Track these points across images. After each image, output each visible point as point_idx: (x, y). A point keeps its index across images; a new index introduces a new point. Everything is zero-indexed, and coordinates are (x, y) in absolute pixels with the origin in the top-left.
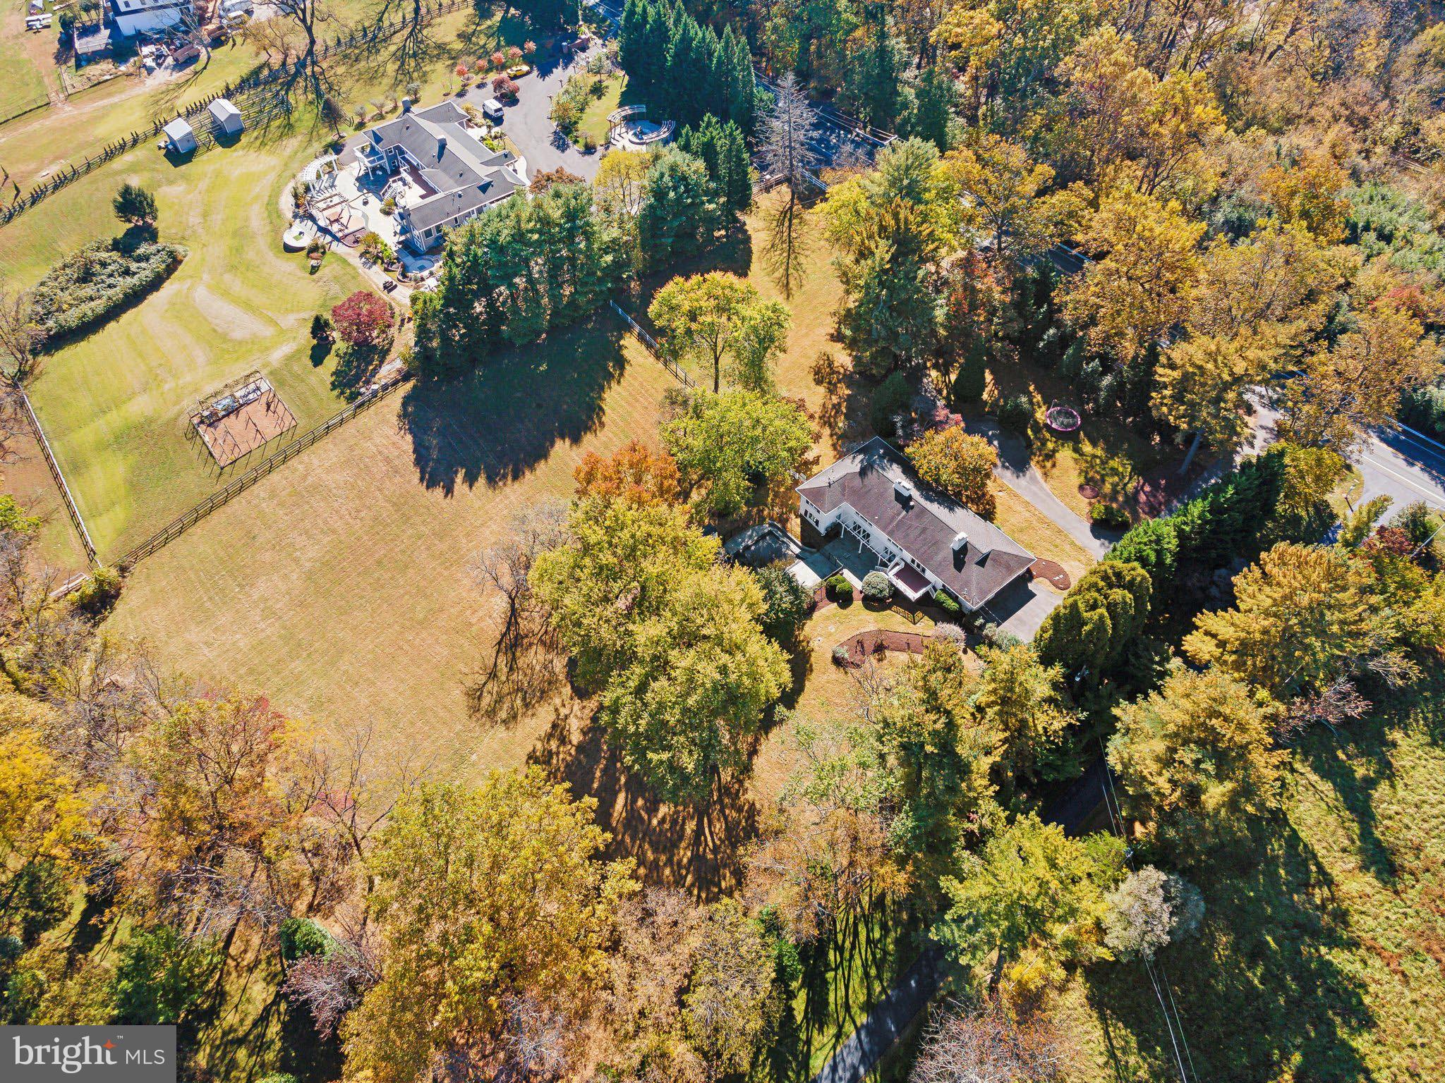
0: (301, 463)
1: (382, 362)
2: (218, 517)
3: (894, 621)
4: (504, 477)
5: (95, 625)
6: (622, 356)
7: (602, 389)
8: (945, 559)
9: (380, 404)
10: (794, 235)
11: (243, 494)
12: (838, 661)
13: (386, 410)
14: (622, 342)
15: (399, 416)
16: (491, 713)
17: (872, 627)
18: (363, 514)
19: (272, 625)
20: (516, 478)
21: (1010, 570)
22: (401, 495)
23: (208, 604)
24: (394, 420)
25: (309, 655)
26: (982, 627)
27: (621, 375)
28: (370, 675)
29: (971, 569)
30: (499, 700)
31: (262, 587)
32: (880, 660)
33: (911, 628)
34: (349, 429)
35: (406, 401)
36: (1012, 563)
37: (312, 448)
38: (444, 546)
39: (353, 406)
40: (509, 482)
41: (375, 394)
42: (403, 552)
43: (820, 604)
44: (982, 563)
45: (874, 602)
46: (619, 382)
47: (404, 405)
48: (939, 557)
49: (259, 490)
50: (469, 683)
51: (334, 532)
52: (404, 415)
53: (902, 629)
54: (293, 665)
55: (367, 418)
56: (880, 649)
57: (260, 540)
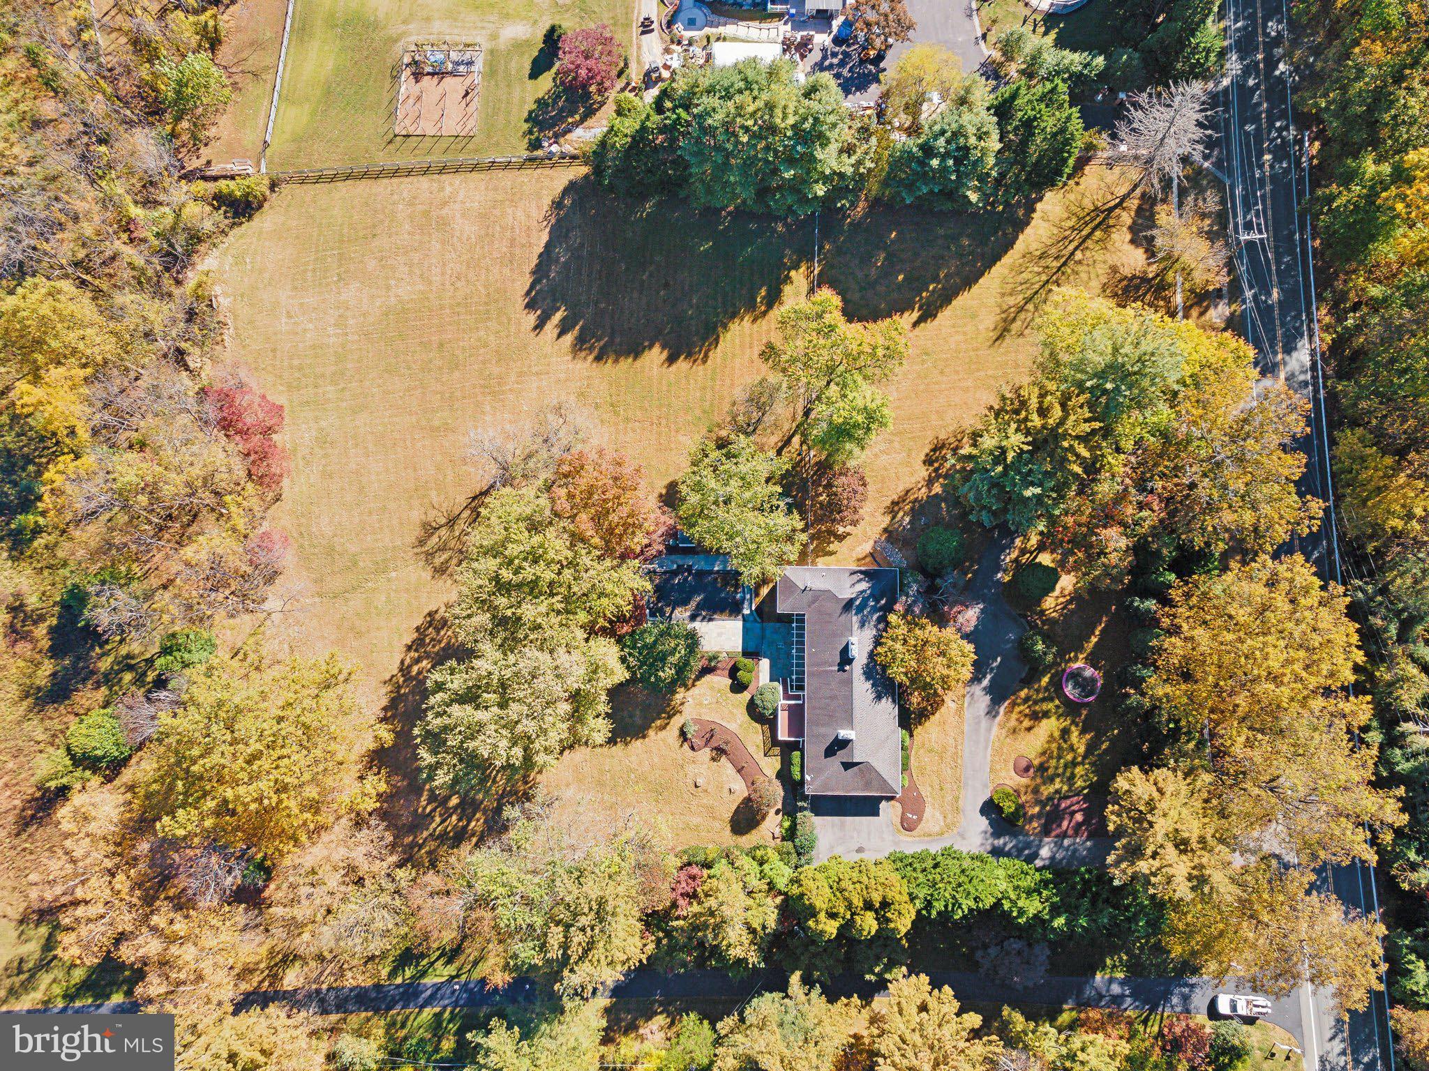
0: (451, 184)
1: (582, 120)
2: (363, 187)
3: (753, 737)
4: (591, 349)
5: (232, 226)
6: (780, 291)
7: (733, 316)
8: (824, 736)
9: (547, 171)
10: (1078, 255)
11: (395, 180)
12: (683, 734)
13: (547, 182)
14: (793, 273)
15: (553, 202)
16: (430, 555)
17: (732, 727)
18: (459, 284)
19: (337, 335)
20: (598, 359)
21: (867, 785)
22: (497, 291)
23: (310, 274)
24: (547, 202)
25: (343, 389)
26: (802, 809)
27: (764, 314)
28: (371, 446)
29: (835, 762)
30: (442, 549)
31: (350, 293)
32: (713, 759)
33: (759, 755)
34: (506, 179)
35: (571, 188)
36: (875, 783)
37: (468, 175)
38: (496, 370)
39: (525, 154)
40: (591, 358)
41: (550, 156)
42: (464, 349)
43: (719, 672)
44: (847, 766)
45: (754, 710)
46: (754, 321)
47: (566, 191)
48: (822, 730)
49: (406, 186)
50: (432, 514)
51: (430, 283)
52: (557, 205)
53: (751, 750)
54: (329, 388)
55: (528, 177)
56: (720, 751)
57: (376, 243)
